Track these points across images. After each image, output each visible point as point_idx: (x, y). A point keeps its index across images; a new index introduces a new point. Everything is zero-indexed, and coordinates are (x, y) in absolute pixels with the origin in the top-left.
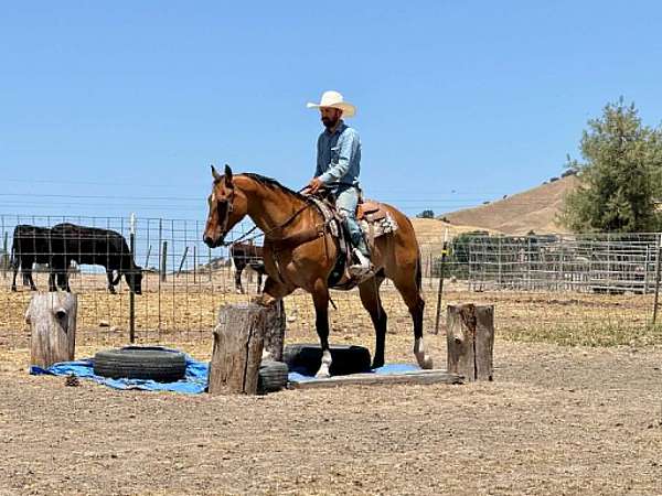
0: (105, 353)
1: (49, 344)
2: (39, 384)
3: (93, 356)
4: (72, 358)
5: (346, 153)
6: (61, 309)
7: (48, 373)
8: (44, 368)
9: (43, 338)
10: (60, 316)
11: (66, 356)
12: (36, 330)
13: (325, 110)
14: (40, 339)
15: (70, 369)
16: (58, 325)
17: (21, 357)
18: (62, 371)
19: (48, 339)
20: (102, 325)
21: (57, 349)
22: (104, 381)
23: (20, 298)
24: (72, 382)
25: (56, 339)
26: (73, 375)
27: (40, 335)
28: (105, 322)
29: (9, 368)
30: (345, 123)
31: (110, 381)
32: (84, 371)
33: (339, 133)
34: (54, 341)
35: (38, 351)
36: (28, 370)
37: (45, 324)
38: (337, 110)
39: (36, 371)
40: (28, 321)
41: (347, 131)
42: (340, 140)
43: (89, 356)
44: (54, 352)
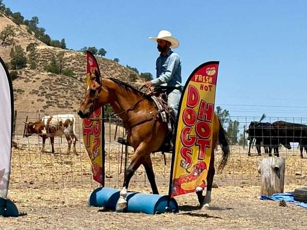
0: (299, 189)
1: (270, 184)
2: (265, 205)
3: (293, 191)
4: (282, 192)
5: (171, 67)
6: (277, 166)
7: (270, 199)
8: (267, 196)
9: (267, 181)
10: (276, 170)
11: (279, 190)
12: (263, 176)
13: (160, 41)
14: (266, 181)
15: (281, 198)
16: (275, 174)
17: (255, 191)
18: (277, 198)
19: (270, 182)
20: (297, 174)
21: (275, 187)
22: (299, 204)
23: (253, 159)
24: (283, 204)
25: (274, 181)
26: (283, 201)
27: (266, 179)
28: (298, 173)
29: (249, 196)
30: (172, 50)
31: (302, 204)
32: (289, 198)
33: (167, 56)
34: (273, 183)
35: (265, 188)
36: (260, 197)
37: (268, 173)
38: (167, 42)
39: (263, 198)
40: (259, 172)
41: (172, 55)
42: (168, 60)
43: (291, 191)
44: (272, 188)
